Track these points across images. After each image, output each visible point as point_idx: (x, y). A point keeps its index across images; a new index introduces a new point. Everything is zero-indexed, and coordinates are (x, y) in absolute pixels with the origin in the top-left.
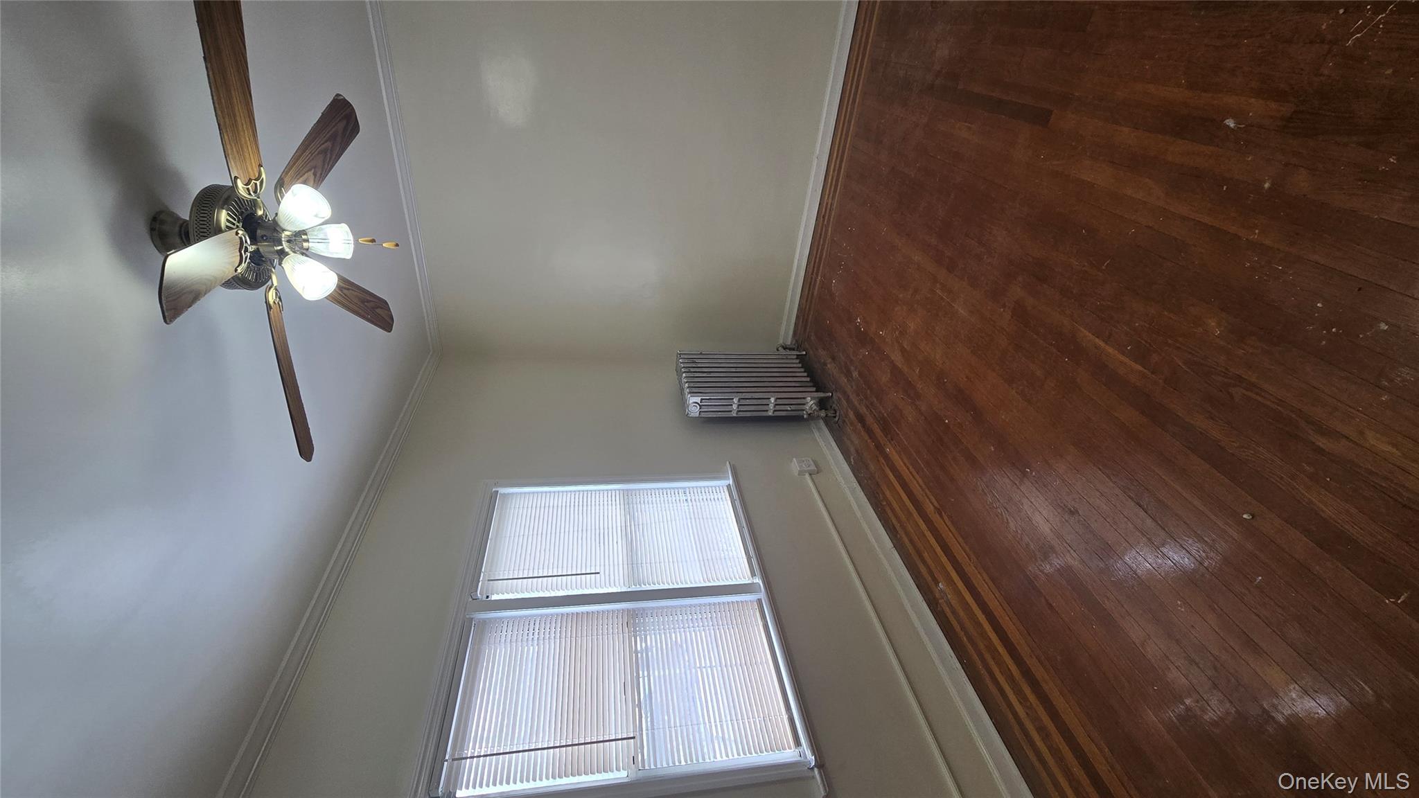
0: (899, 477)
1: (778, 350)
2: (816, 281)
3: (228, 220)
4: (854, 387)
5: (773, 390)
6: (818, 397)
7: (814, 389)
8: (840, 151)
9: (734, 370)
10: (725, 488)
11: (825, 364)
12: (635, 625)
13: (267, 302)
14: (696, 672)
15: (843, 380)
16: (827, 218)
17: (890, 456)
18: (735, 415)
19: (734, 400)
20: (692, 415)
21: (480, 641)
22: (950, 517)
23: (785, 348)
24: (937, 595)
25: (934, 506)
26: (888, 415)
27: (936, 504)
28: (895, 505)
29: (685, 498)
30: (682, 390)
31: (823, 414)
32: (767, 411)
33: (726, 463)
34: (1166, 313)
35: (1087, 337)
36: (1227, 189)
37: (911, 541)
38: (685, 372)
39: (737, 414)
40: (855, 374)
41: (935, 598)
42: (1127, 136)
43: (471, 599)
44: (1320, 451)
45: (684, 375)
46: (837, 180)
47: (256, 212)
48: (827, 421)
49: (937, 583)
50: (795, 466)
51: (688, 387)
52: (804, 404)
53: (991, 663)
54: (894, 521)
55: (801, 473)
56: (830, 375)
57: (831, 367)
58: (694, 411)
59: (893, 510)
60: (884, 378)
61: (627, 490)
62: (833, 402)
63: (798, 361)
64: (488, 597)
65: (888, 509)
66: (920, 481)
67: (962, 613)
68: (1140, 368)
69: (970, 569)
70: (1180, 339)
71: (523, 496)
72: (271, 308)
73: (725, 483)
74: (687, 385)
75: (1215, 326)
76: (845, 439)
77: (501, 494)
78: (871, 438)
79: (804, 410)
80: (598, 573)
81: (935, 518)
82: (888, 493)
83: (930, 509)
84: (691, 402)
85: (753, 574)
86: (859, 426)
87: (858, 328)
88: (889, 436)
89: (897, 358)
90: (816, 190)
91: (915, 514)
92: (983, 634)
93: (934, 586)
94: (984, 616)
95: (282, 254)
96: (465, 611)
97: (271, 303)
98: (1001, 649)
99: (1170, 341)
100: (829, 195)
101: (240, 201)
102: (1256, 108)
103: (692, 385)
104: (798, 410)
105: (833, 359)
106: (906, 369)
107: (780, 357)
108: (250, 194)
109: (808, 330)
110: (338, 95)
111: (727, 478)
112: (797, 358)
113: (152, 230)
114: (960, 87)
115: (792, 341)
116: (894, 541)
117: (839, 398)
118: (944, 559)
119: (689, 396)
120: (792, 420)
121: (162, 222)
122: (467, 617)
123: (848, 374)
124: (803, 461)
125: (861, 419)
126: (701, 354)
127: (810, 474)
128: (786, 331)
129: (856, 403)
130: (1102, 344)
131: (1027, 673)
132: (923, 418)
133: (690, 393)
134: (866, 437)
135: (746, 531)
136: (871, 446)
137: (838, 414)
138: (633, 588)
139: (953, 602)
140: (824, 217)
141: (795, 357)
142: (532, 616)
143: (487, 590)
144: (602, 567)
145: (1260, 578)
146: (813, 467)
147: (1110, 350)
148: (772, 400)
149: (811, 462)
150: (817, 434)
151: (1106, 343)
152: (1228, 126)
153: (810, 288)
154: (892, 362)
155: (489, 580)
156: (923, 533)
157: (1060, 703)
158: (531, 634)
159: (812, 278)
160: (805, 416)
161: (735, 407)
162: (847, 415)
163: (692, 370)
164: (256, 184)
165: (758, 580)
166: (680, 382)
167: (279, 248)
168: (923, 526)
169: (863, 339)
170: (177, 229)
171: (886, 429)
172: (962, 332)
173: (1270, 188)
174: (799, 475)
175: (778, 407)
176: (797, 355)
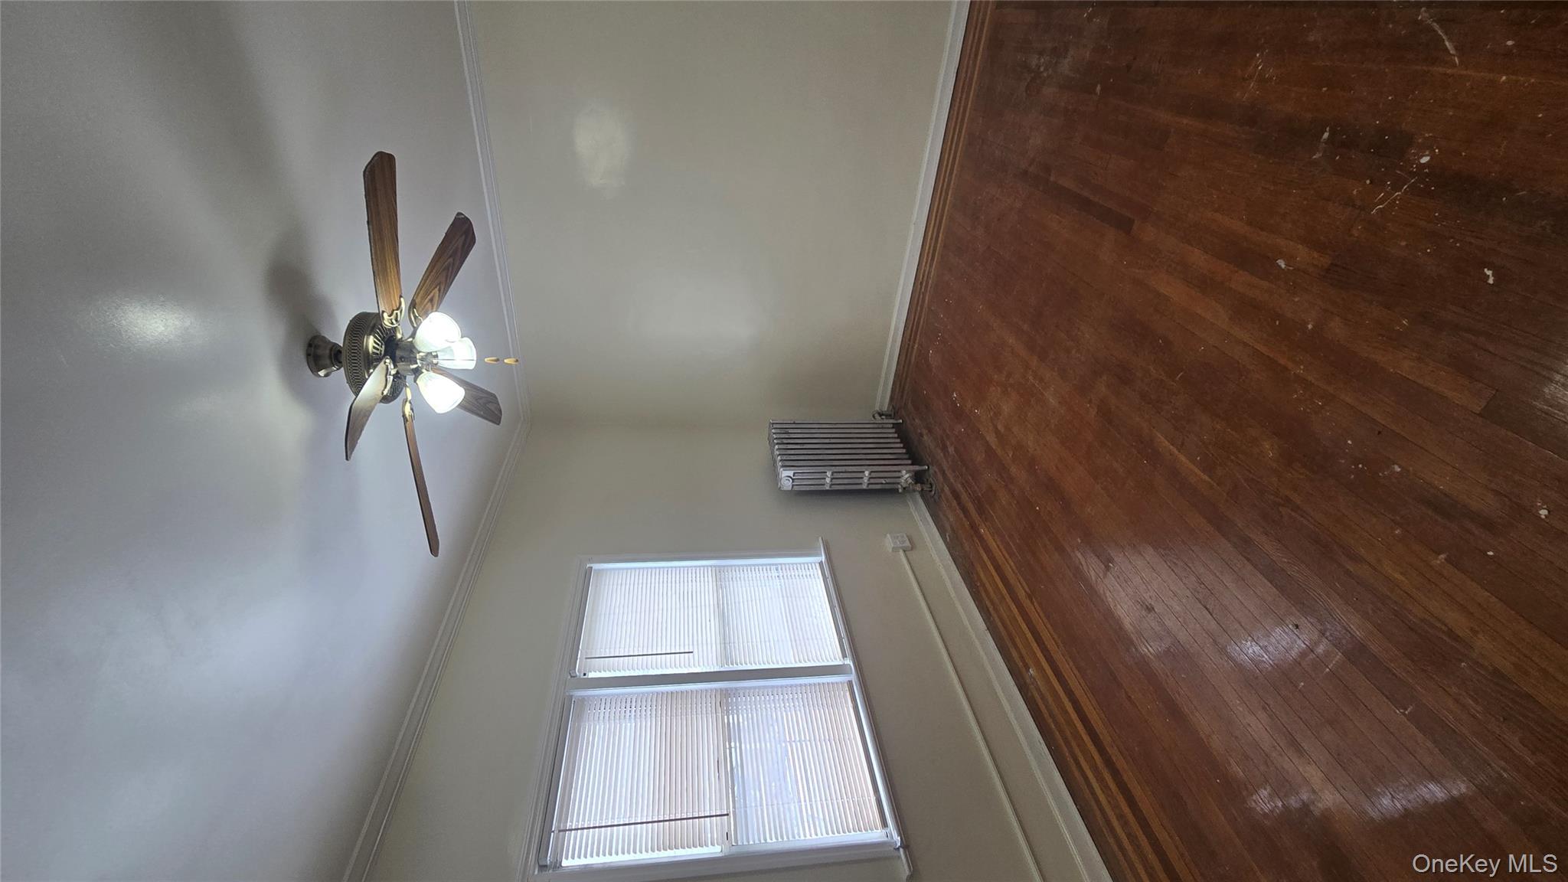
0: (993, 559)
1: (874, 417)
2: (913, 347)
3: (374, 347)
4: (950, 463)
5: (868, 462)
6: (913, 471)
7: (910, 462)
8: (938, 220)
9: (827, 441)
10: (818, 565)
11: (921, 435)
12: (728, 704)
13: (404, 416)
14: (786, 746)
15: (940, 455)
16: (924, 284)
17: (984, 536)
18: (828, 488)
19: (828, 474)
20: (785, 488)
21: (579, 717)
22: (1040, 604)
23: (881, 415)
24: (1028, 681)
25: (1025, 591)
26: (982, 495)
27: (1027, 590)
28: (988, 585)
29: (777, 574)
30: (775, 462)
31: (918, 487)
32: (861, 484)
33: (818, 538)
34: (1229, 430)
35: (1163, 442)
36: (1279, 323)
37: (1003, 624)
38: (777, 444)
39: (830, 487)
40: (951, 450)
41: (1025, 683)
42: (1198, 258)
43: (569, 677)
44: (1348, 573)
45: (777, 447)
46: (934, 251)
47: (396, 336)
48: (923, 494)
49: (1027, 668)
50: (889, 543)
51: (781, 460)
52: (899, 477)
53: (1077, 751)
54: (988, 603)
55: (895, 550)
56: (926, 447)
57: (927, 439)
58: (787, 485)
59: (986, 591)
60: (979, 458)
61: (719, 566)
62: (930, 476)
63: (893, 430)
64: (585, 675)
65: (981, 589)
66: (1012, 564)
67: (1050, 700)
68: (1206, 478)
69: (1058, 656)
70: (1240, 455)
71: (617, 572)
72: (407, 421)
73: (818, 559)
74: (779, 458)
75: (1269, 449)
76: (941, 516)
77: (595, 570)
78: (966, 517)
79: (898, 483)
80: (692, 652)
81: (1027, 603)
82: (982, 575)
83: (1022, 595)
84: (783, 476)
85: (844, 656)
86: (955, 503)
87: (954, 403)
88: (983, 516)
89: (992, 439)
90: (913, 256)
91: (1007, 597)
92: (1070, 722)
93: (1024, 670)
94: (1070, 704)
95: (417, 372)
96: (565, 689)
97: (407, 416)
98: (1086, 738)
99: (1233, 457)
100: (926, 263)
101: (383, 329)
102: (1302, 253)
103: (785, 458)
104: (894, 483)
105: (930, 431)
106: (999, 451)
107: (875, 426)
108: (392, 323)
109: (904, 397)
110: (459, 214)
111: (819, 555)
112: (893, 428)
113: (308, 355)
114: (1052, 179)
115: (888, 407)
116: (988, 624)
117: (935, 472)
118: (1035, 645)
119: (782, 469)
120: (887, 492)
121: (317, 347)
122: (567, 694)
123: (944, 448)
124: (898, 537)
125: (956, 495)
126: (794, 423)
127: (904, 551)
128: (882, 397)
129: (952, 480)
130: (1176, 452)
131: (1109, 763)
132: (1015, 502)
133: (783, 466)
134: (962, 515)
135: (837, 609)
136: (967, 526)
137: (934, 488)
138: (726, 668)
139: (1042, 689)
140: (921, 283)
141: (892, 425)
142: (629, 694)
143: (585, 668)
144: (696, 647)
145: (1302, 684)
146: (907, 544)
147: (1183, 458)
148: (867, 473)
149: (907, 539)
150: (912, 509)
151: (1179, 452)
152: (1280, 266)
153: (907, 355)
154: (987, 442)
155: (586, 658)
156: (1015, 617)
157: (1137, 791)
158: (628, 712)
159: (909, 345)
160: (900, 491)
161: (828, 480)
162: (943, 490)
163: (785, 441)
164: (397, 314)
165: (849, 662)
166: (772, 453)
167: (415, 366)
168: (1015, 611)
169: (959, 414)
170: (328, 352)
171: (981, 511)
172: (1052, 421)
173: (1312, 329)
174: (893, 551)
175: (872, 481)
176: (893, 424)
